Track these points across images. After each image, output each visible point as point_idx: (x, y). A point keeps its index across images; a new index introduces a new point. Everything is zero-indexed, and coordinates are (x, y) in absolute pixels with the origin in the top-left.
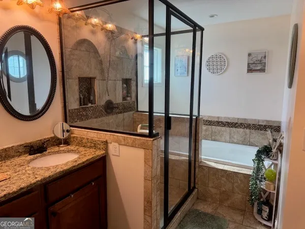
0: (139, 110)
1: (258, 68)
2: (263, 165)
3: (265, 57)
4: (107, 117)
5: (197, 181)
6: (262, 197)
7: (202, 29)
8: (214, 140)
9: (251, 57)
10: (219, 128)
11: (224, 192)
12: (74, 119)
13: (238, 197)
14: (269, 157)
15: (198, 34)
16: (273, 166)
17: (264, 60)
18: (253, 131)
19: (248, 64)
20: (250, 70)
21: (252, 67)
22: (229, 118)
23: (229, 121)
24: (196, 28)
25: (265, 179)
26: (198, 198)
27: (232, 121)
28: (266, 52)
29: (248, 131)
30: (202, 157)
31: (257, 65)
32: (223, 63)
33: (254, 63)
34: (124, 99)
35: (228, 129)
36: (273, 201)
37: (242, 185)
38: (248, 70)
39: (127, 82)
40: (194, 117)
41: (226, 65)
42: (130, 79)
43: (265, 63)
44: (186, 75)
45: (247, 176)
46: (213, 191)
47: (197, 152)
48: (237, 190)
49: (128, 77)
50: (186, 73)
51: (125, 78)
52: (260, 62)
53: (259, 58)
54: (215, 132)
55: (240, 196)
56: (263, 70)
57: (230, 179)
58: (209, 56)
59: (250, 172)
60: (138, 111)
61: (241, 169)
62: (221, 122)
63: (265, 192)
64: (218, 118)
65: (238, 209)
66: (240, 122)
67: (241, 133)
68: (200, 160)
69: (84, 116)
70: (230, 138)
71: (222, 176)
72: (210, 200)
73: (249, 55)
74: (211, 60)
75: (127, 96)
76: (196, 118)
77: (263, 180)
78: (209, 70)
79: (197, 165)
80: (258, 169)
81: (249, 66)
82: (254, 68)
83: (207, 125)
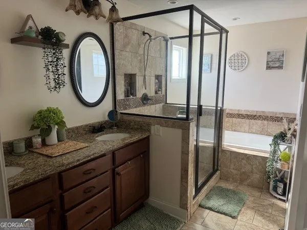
0: (168, 102)
1: (277, 65)
2: (279, 148)
3: (283, 55)
4: (144, 108)
5: (219, 164)
6: (277, 177)
7: (227, 32)
8: (235, 131)
9: (270, 56)
10: (239, 120)
11: (244, 173)
12: (120, 108)
13: (256, 177)
14: (284, 141)
15: (224, 35)
16: (287, 149)
17: (282, 58)
18: (271, 123)
19: (267, 62)
20: (269, 68)
21: (271, 64)
22: (248, 111)
23: (249, 114)
24: (222, 30)
25: (280, 160)
26: (220, 178)
27: (251, 114)
28: (283, 51)
29: (266, 122)
30: (225, 144)
31: (275, 63)
32: (244, 61)
33: (272, 61)
34: (156, 93)
35: (248, 121)
36: (287, 179)
37: (261, 167)
38: (267, 67)
39: (158, 77)
40: (219, 108)
41: (247, 62)
42: (161, 76)
43: (283, 61)
44: (209, 71)
45: (264, 159)
46: (235, 172)
47: (220, 138)
48: (255, 170)
49: (160, 74)
50: (210, 69)
51: (157, 74)
52: (279, 60)
53: (278, 57)
54: (236, 124)
55: (258, 176)
56: (280, 67)
57: (250, 162)
58: (231, 55)
59: (267, 155)
60: (166, 103)
61: (259, 153)
62: (241, 115)
63: (280, 171)
64: (239, 110)
65: (256, 187)
66: (258, 114)
67: (259, 124)
68: (223, 146)
69: (127, 105)
70: (249, 129)
71: (243, 159)
72: (231, 179)
73: (269, 53)
74: (232, 58)
75: (159, 91)
76: (221, 109)
77: (279, 161)
78: (231, 67)
79: (220, 150)
80: (275, 152)
81: (268, 64)
82: (272, 66)
83: (228, 117)
